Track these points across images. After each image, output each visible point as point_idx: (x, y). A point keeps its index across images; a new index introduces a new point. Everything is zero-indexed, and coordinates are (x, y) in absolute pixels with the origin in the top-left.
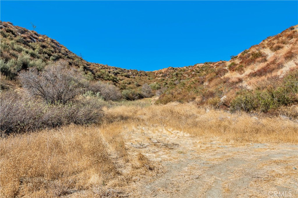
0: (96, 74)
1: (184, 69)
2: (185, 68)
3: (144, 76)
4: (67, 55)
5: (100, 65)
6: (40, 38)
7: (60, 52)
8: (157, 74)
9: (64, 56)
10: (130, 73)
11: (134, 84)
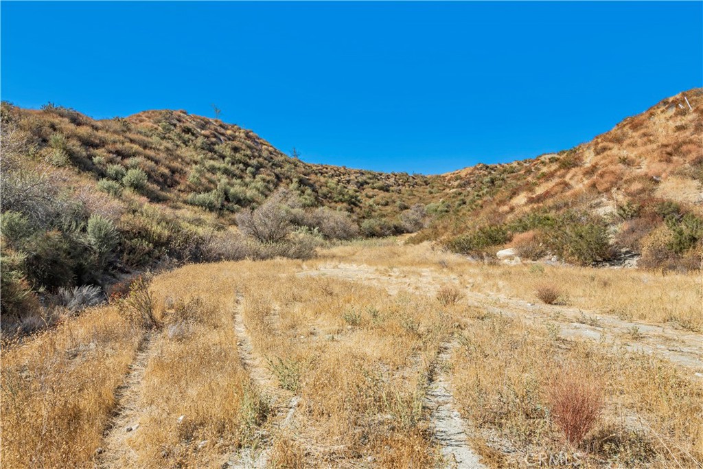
0: (320, 191)
1: (512, 167)
2: (515, 164)
3: (421, 185)
4: (272, 158)
5: (331, 169)
6: (229, 132)
7: (260, 156)
8: (449, 180)
9: (267, 162)
10: (392, 180)
11: (396, 205)
